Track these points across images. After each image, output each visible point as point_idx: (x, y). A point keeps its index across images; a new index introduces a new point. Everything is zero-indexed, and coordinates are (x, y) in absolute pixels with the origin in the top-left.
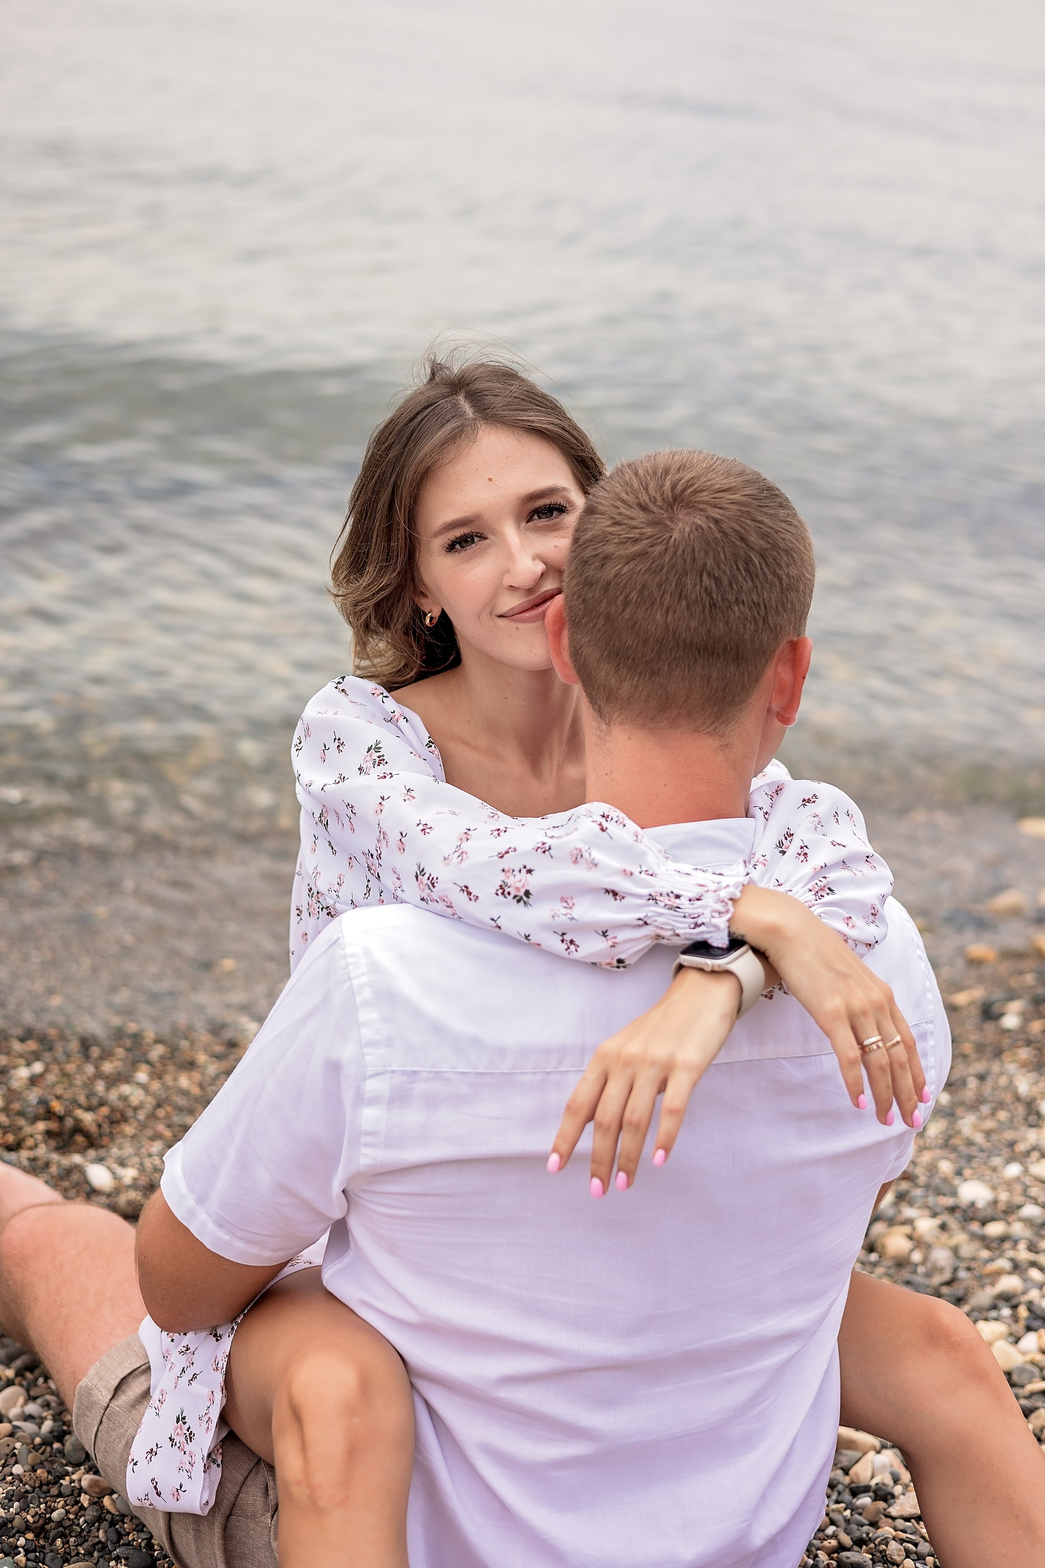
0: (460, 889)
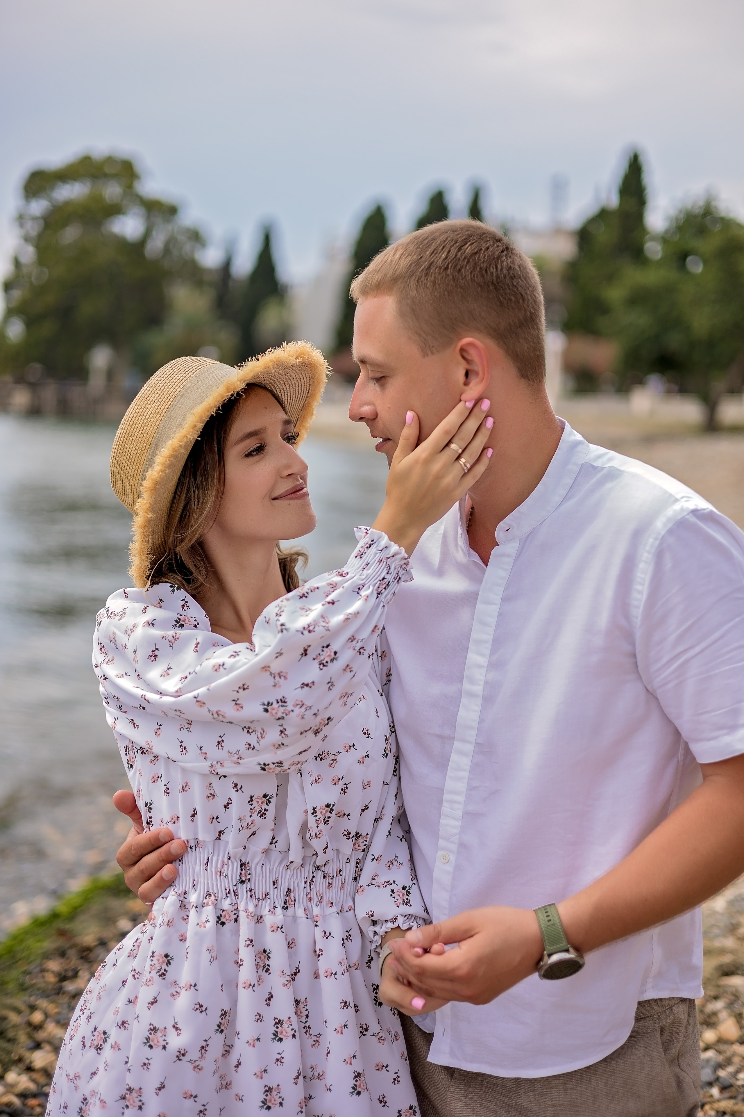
0: (300, 689)
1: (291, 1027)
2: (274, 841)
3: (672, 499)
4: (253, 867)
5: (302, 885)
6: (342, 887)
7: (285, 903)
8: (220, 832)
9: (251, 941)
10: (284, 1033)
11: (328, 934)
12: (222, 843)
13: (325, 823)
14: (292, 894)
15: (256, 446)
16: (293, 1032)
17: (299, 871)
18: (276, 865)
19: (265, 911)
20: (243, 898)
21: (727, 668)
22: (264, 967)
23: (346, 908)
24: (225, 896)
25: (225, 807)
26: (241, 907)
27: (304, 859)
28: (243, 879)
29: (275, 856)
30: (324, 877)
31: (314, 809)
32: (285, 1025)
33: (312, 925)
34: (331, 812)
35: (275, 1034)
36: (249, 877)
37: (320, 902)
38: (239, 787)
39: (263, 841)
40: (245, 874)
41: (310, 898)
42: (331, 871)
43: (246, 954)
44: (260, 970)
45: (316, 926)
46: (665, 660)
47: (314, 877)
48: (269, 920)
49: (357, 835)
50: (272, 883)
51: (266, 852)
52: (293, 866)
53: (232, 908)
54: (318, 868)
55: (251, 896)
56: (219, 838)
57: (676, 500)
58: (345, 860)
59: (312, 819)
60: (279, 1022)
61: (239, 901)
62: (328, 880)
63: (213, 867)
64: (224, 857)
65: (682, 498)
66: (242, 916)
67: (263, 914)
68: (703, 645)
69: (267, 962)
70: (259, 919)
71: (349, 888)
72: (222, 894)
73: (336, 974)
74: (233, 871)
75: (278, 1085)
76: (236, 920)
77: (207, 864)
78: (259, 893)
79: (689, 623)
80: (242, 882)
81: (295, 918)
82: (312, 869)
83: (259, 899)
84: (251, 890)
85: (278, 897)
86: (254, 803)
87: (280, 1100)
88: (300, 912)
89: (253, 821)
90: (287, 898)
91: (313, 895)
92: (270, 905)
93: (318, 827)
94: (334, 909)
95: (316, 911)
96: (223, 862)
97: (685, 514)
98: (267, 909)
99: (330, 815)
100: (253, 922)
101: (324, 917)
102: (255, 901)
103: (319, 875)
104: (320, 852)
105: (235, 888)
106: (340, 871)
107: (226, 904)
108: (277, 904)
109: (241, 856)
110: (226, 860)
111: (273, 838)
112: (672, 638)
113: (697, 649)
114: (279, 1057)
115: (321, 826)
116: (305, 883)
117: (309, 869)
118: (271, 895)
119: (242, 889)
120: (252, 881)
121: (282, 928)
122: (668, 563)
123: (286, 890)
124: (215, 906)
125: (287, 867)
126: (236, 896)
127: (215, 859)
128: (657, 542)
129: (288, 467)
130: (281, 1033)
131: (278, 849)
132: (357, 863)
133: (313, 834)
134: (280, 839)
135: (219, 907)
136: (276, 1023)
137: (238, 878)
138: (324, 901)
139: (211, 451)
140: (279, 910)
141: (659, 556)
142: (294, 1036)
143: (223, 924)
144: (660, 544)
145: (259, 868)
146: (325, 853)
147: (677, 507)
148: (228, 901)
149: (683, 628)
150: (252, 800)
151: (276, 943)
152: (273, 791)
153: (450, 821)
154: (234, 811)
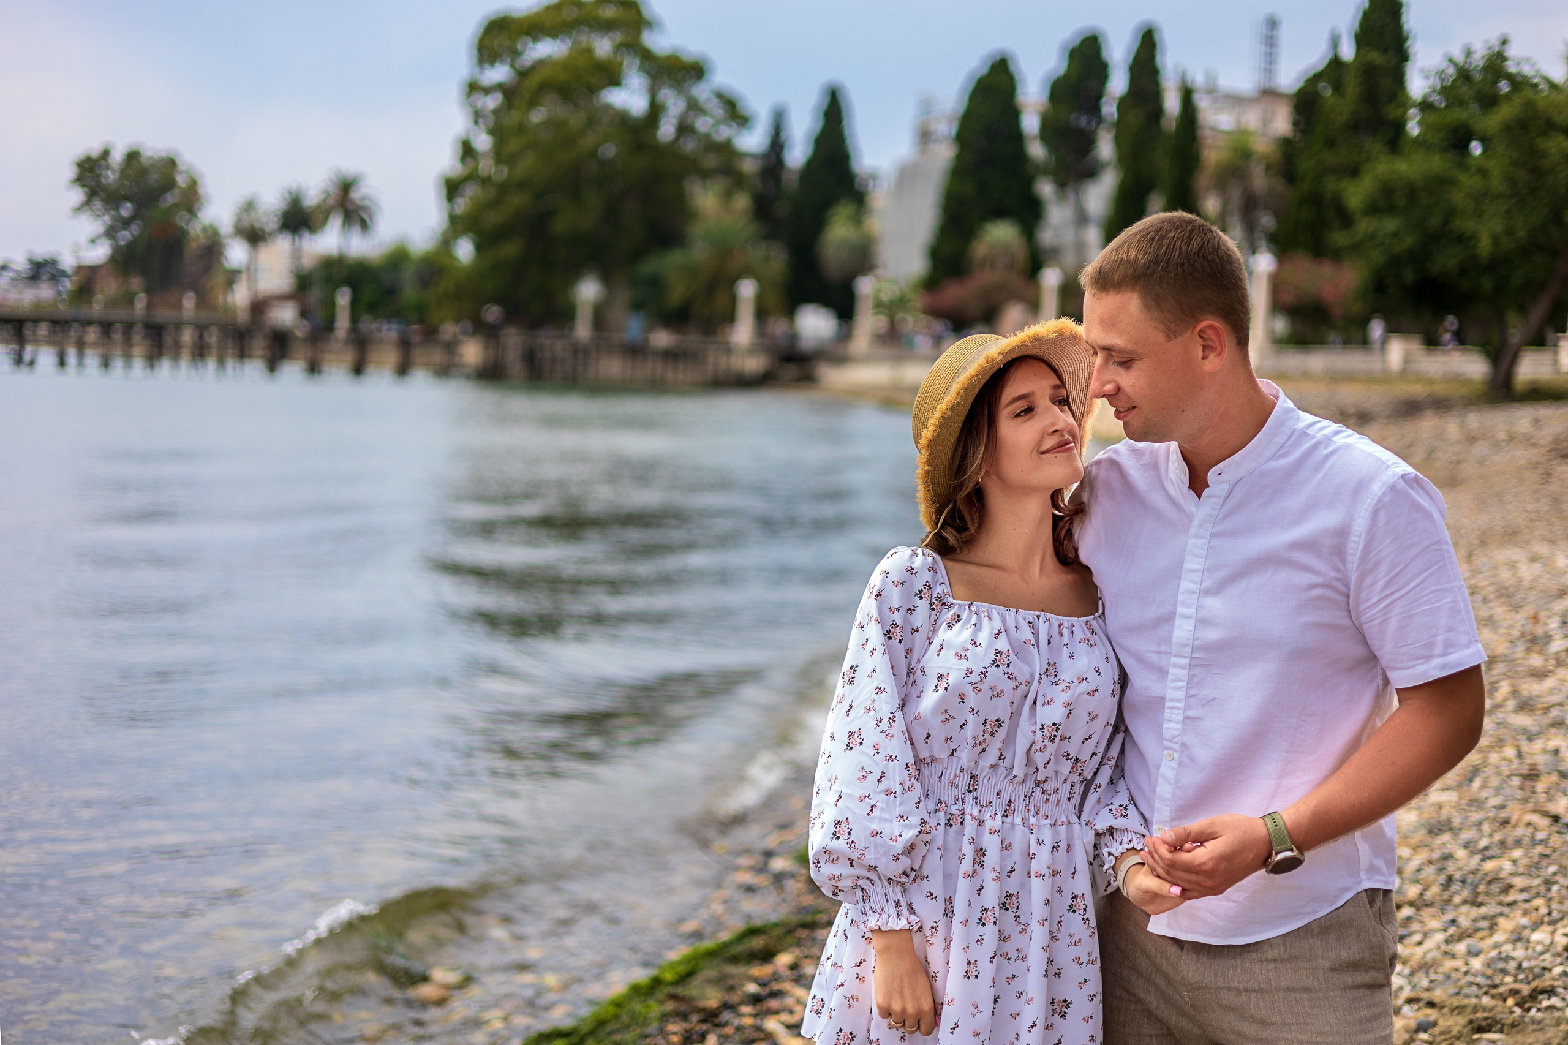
1: (994, 915)
2: (1003, 757)
3: (1386, 466)
4: (981, 779)
5: (1023, 798)
6: (1058, 804)
7: (1005, 811)
8: (953, 750)
9: (974, 839)
10: (987, 919)
11: (1041, 842)
12: (955, 759)
13: (1051, 741)
14: (1012, 805)
15: (1023, 408)
16: (995, 920)
17: (1021, 786)
18: (1002, 778)
19: (987, 817)
20: (969, 804)
21: (1425, 608)
22: (980, 862)
23: (1059, 822)
24: (954, 803)
25: (961, 727)
26: (967, 812)
27: (1026, 775)
28: (971, 788)
29: (1002, 772)
30: (1043, 793)
31: (1043, 725)
32: (989, 913)
33: (1028, 832)
34: (1057, 731)
35: (980, 919)
36: (976, 787)
37: (1037, 814)
38: (975, 711)
39: (991, 757)
40: (973, 785)
41: (1028, 810)
42: (1049, 789)
43: (968, 850)
44: (976, 865)
45: (1032, 833)
46: (1374, 600)
47: (1033, 792)
48: (989, 824)
49: (1077, 760)
50: (995, 794)
51: (993, 767)
52: (1016, 780)
53: (958, 813)
54: (1038, 784)
55: (976, 803)
56: (952, 754)
57: (1388, 467)
58: (1062, 781)
59: (1039, 734)
60: (985, 910)
61: (965, 807)
62: (1046, 796)
63: (945, 779)
64: (956, 770)
65: (1393, 464)
66: (968, 818)
67: (985, 819)
68: (1408, 588)
69: (982, 859)
70: (981, 823)
71: (1064, 805)
72: (951, 801)
73: (1044, 876)
74: (964, 781)
75: (976, 961)
76: (962, 823)
77: (941, 777)
78: (983, 800)
79: (1397, 570)
80: (970, 791)
81: (1013, 825)
82: (1033, 785)
83: (983, 806)
84: (976, 799)
85: (1000, 806)
86: (988, 726)
87: (976, 973)
88: (1018, 820)
89: (985, 740)
90: (1008, 808)
91: (1031, 807)
92: (991, 811)
93: (1043, 741)
94: (1048, 821)
95: (1032, 820)
96: (956, 774)
97: (1396, 478)
98: (989, 815)
99: (1056, 733)
100: (976, 824)
101: (1039, 826)
102: (979, 808)
103: (1038, 790)
104: (1041, 769)
105: (963, 796)
106: (1057, 789)
107: (954, 809)
108: (998, 812)
109: (972, 770)
110: (958, 773)
111: (1002, 755)
112: (1381, 583)
113: (1403, 592)
114: (980, 938)
115: (1047, 742)
116: (1026, 796)
117: (1030, 784)
118: (994, 804)
119: (969, 798)
120: (979, 791)
121: (999, 832)
122: (1382, 519)
123: (1008, 800)
124: (946, 812)
125: (1011, 781)
126: (963, 802)
127: (948, 772)
128: (1374, 502)
129: (1054, 424)
130: (985, 919)
131: (1005, 765)
132: (1072, 785)
133: (1038, 748)
134: (1008, 756)
135: (949, 811)
136: (983, 910)
137: (967, 788)
138: (1041, 813)
139: (983, 414)
140: (999, 817)
141: (1375, 514)
142: (995, 923)
143: (951, 825)
144: (1377, 504)
145: (986, 780)
146: (1045, 768)
147: (1390, 473)
148: (956, 807)
149: (1393, 574)
150: (986, 723)
151: (992, 844)
152: (1005, 717)
153: (1172, 725)
154: (969, 731)
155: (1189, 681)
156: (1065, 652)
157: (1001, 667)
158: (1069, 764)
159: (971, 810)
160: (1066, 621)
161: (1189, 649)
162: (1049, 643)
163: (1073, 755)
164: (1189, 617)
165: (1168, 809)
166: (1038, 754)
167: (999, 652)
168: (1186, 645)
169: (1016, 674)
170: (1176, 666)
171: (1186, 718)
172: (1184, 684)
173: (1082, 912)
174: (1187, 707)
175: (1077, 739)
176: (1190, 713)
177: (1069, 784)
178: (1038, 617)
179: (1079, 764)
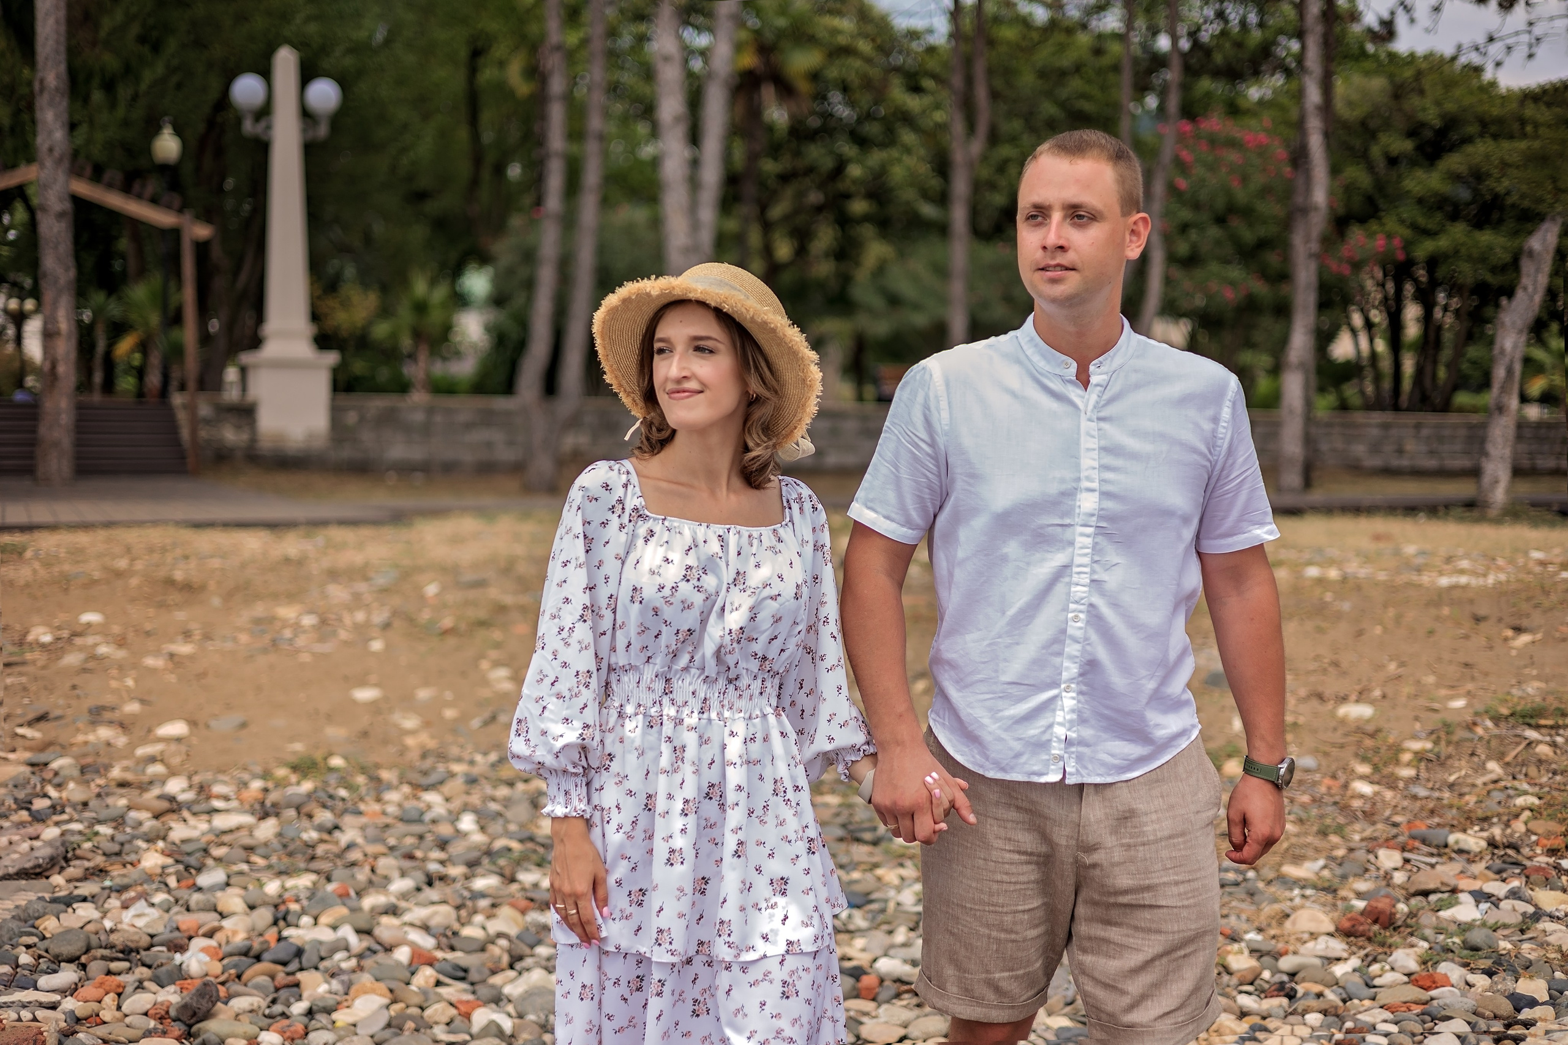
1: (695, 805)
2: (693, 660)
5: (717, 694)
6: (751, 699)
8: (649, 657)
12: (651, 665)
13: (738, 643)
18: (695, 679)
20: (665, 706)
22: (680, 758)
23: (754, 716)
25: (656, 637)
26: (665, 713)
29: (695, 673)
32: (691, 804)
33: (723, 725)
34: (743, 634)
39: (683, 661)
42: (741, 685)
43: (666, 748)
44: (676, 761)
48: (688, 721)
49: (764, 658)
52: (709, 680)
53: (656, 714)
54: (730, 681)
55: (673, 704)
58: (753, 677)
60: (687, 802)
62: (739, 692)
64: (652, 675)
66: (666, 719)
69: (682, 754)
70: (678, 722)
71: (757, 700)
72: (650, 704)
73: (738, 764)
76: (660, 724)
77: (638, 681)
78: (680, 701)
81: (710, 720)
83: (679, 706)
84: (673, 700)
88: (714, 715)
89: (678, 648)
91: (726, 702)
93: (732, 644)
94: (742, 715)
95: (727, 714)
99: (742, 636)
100: (674, 724)
102: (676, 708)
103: (731, 687)
104: (732, 666)
106: (749, 686)
107: (653, 711)
111: (692, 658)
114: (684, 827)
115: (735, 644)
119: (666, 700)
120: (674, 693)
121: (697, 728)
124: (645, 715)
125: (705, 681)
126: (661, 704)
127: (645, 677)
131: (696, 666)
132: (763, 681)
134: (699, 658)
135: (648, 714)
138: (735, 708)
140: (695, 715)
143: (652, 727)
146: (736, 667)
148: (654, 709)
151: (690, 739)
152: (696, 626)
153: (1079, 588)
154: (663, 639)
155: (1094, 548)
156: (752, 561)
157: (691, 582)
158: (757, 663)
159: (670, 711)
160: (755, 531)
161: (1094, 519)
162: (739, 554)
163: (760, 655)
164: (1092, 490)
165: (1077, 665)
166: (728, 656)
167: (689, 568)
168: (1093, 515)
169: (705, 586)
170: (1083, 535)
171: (1093, 581)
172: (1089, 551)
173: (782, 794)
174: (1093, 572)
175: (763, 639)
176: (1096, 577)
177: (759, 681)
178: (729, 530)
179: (767, 662)
